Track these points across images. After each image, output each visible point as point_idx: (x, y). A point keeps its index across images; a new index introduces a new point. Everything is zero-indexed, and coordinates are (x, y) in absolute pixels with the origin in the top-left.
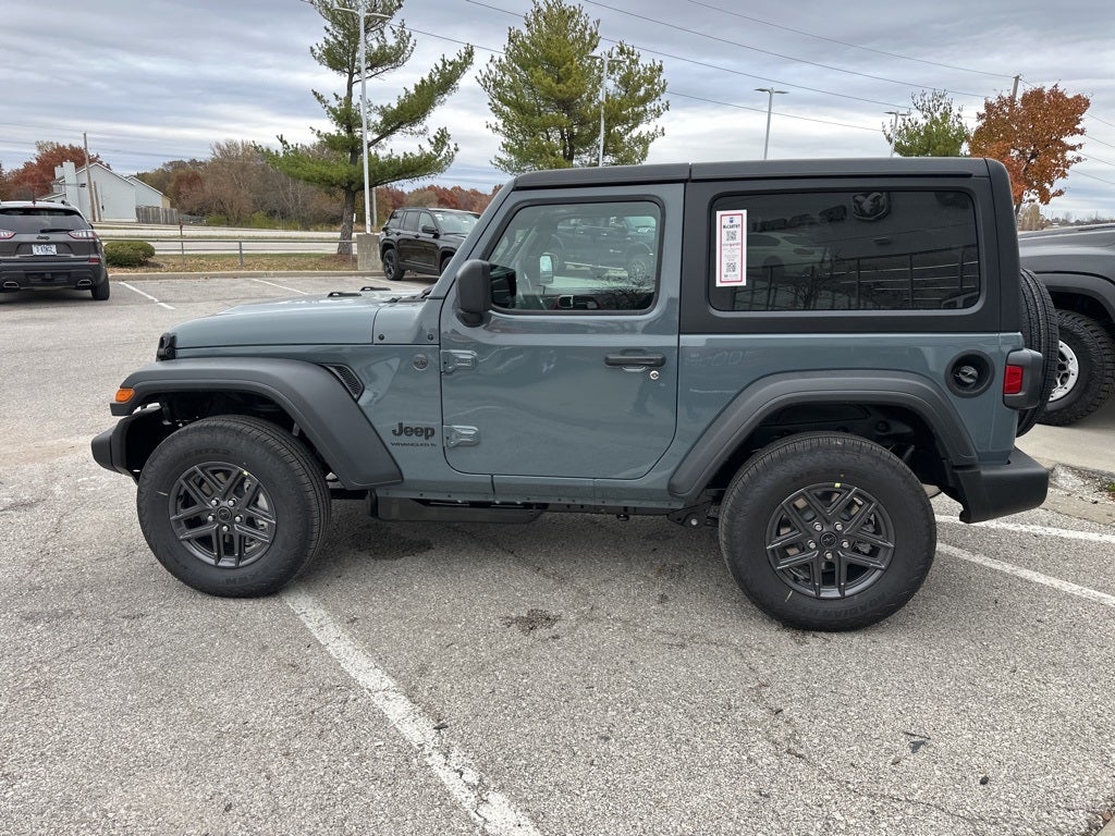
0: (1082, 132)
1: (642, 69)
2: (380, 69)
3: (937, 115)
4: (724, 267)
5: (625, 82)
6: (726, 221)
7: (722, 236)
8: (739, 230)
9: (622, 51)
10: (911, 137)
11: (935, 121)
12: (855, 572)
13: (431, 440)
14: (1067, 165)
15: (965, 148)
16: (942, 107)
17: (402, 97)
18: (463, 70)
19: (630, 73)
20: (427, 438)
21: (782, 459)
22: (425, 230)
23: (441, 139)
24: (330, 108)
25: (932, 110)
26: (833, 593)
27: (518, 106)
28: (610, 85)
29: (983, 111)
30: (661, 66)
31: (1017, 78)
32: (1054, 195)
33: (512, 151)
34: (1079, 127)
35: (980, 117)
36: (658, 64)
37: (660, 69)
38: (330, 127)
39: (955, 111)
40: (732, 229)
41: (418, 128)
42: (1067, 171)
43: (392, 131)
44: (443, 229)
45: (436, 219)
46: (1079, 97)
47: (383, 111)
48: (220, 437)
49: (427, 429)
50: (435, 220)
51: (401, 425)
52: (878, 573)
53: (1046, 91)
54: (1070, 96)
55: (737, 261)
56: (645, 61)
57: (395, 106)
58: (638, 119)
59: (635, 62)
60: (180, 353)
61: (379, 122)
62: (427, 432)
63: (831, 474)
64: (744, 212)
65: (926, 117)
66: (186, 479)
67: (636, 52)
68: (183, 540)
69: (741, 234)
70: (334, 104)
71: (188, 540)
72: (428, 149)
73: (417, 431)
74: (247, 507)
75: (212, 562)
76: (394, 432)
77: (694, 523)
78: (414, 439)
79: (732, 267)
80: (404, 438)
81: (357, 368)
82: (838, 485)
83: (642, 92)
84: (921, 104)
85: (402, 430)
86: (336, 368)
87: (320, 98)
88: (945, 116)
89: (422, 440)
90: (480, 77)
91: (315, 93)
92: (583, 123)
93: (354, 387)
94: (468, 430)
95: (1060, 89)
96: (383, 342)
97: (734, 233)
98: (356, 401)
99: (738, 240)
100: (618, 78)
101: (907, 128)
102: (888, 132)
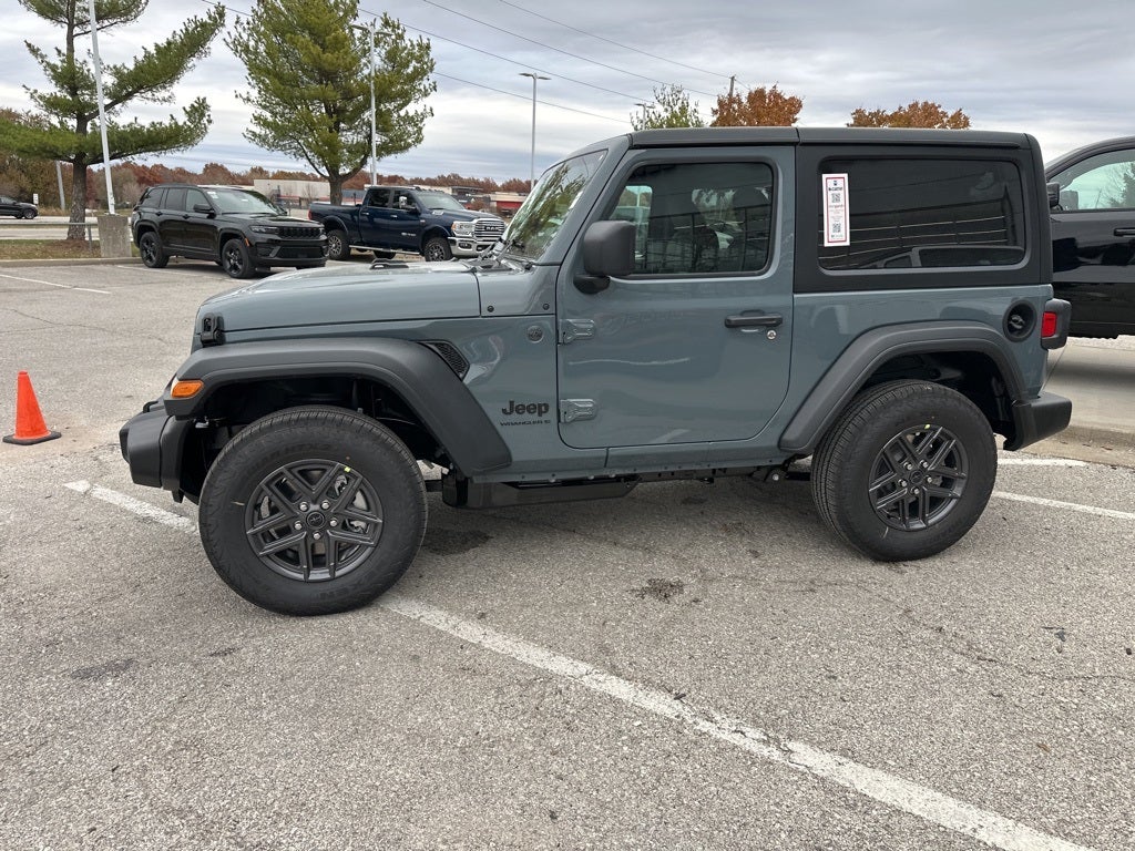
1: (409, 44)
2: (106, 23)
4: (831, 227)
5: (391, 56)
6: (831, 183)
7: (828, 197)
8: (842, 192)
9: (386, 23)
11: (674, 115)
12: (936, 502)
13: (545, 417)
16: (680, 101)
17: (140, 58)
18: (213, 32)
19: (397, 47)
20: (540, 415)
21: (885, 407)
22: (197, 209)
23: (199, 110)
24: (48, 64)
25: (672, 104)
26: (918, 525)
27: (278, 76)
28: (376, 60)
29: (716, 107)
30: (428, 44)
31: (733, 78)
33: (266, 124)
35: (715, 112)
36: (425, 41)
37: (428, 47)
38: (50, 88)
39: (692, 106)
40: (836, 191)
41: (162, 94)
43: (129, 96)
44: (220, 207)
45: (209, 196)
46: (793, 98)
47: (117, 72)
48: (316, 430)
49: (540, 406)
50: (208, 198)
51: (512, 403)
52: (954, 501)
53: (767, 91)
54: (787, 97)
55: (842, 222)
56: (411, 37)
57: (131, 66)
58: (406, 97)
59: (401, 37)
60: (228, 337)
61: (109, 85)
62: (541, 409)
63: (925, 416)
64: (846, 175)
65: (666, 110)
66: (267, 485)
67: (401, 26)
68: (263, 556)
69: (844, 196)
70: (56, 60)
71: (268, 555)
72: (182, 119)
73: (530, 409)
74: (346, 508)
75: (301, 577)
76: (504, 411)
77: (776, 478)
78: (526, 416)
79: (837, 228)
80: (515, 417)
81: (458, 344)
82: (928, 426)
83: (410, 70)
84: (662, 97)
85: (514, 408)
86: (436, 345)
87: (34, 51)
88: (683, 109)
89: (535, 417)
90: (229, 40)
91: (29, 45)
92: (348, 96)
93: (457, 364)
94: (586, 403)
95: (779, 90)
96: (491, 314)
97: (838, 196)
98: (461, 380)
99: (842, 202)
100: (383, 52)
101: (651, 120)
102: (635, 123)
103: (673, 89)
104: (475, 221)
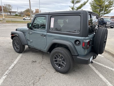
2: (77, 3)
5: (109, 2)
7: (51, 21)
18: (87, 2)
24: (71, 8)
26: (60, 68)
27: (94, 6)
52: (64, 67)
57: (78, 7)
60: (17, 30)
61: (76, 9)
71: (15, 47)
74: (18, 45)
79: (52, 25)
82: (60, 54)
89: (29, 41)
98: (25, 36)
104: (110, 22)
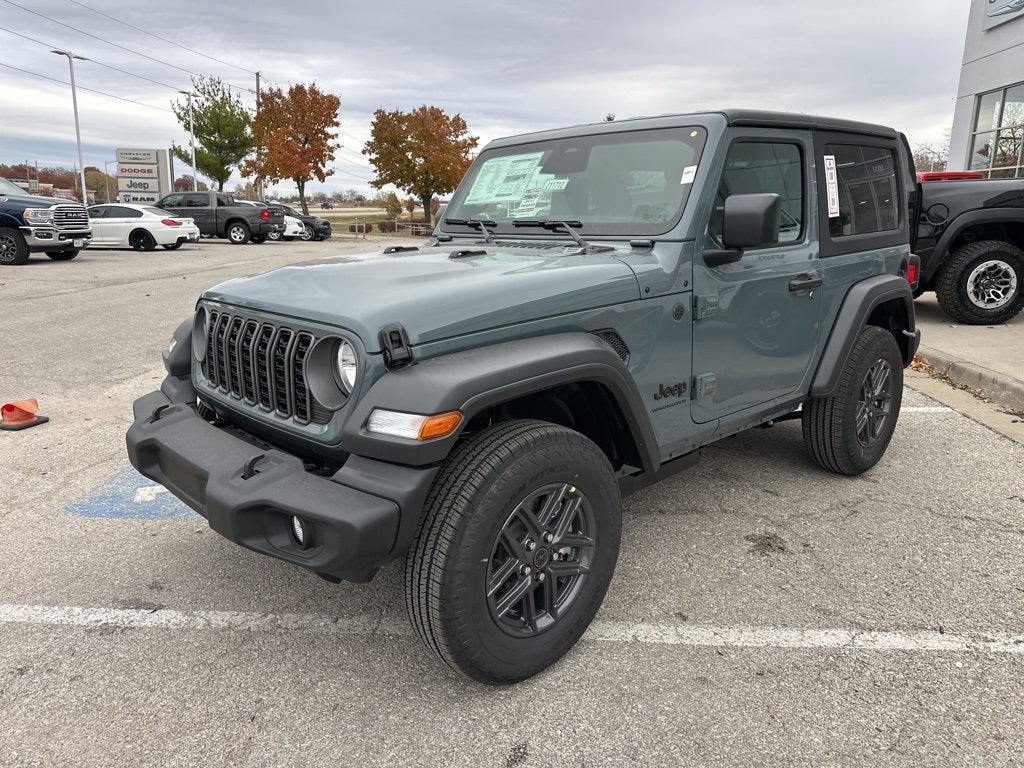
0: (337, 124)
3: (218, 98)
6: (828, 164)
7: (828, 176)
8: (833, 172)
10: (198, 117)
11: (216, 105)
13: (683, 397)
14: (331, 149)
15: (248, 130)
16: (220, 92)
20: (679, 395)
25: (212, 94)
29: (260, 100)
31: (257, 74)
32: (328, 174)
34: (335, 120)
35: (259, 104)
39: (234, 98)
40: (831, 170)
42: (334, 155)
46: (331, 96)
48: (554, 450)
49: (679, 386)
51: (661, 386)
53: (307, 88)
54: (325, 94)
55: (835, 196)
60: (416, 353)
62: (678, 389)
64: (833, 157)
65: (207, 100)
69: (834, 175)
73: (671, 391)
74: (564, 536)
75: (530, 630)
76: (655, 396)
78: (672, 399)
79: (833, 201)
80: (662, 401)
81: (621, 330)
84: (200, 87)
85: (664, 392)
86: (604, 334)
88: (225, 101)
89: (676, 398)
93: (621, 353)
95: (317, 87)
96: (648, 295)
98: (627, 369)
99: (834, 180)
102: (178, 111)
103: (211, 80)
104: (53, 208)
